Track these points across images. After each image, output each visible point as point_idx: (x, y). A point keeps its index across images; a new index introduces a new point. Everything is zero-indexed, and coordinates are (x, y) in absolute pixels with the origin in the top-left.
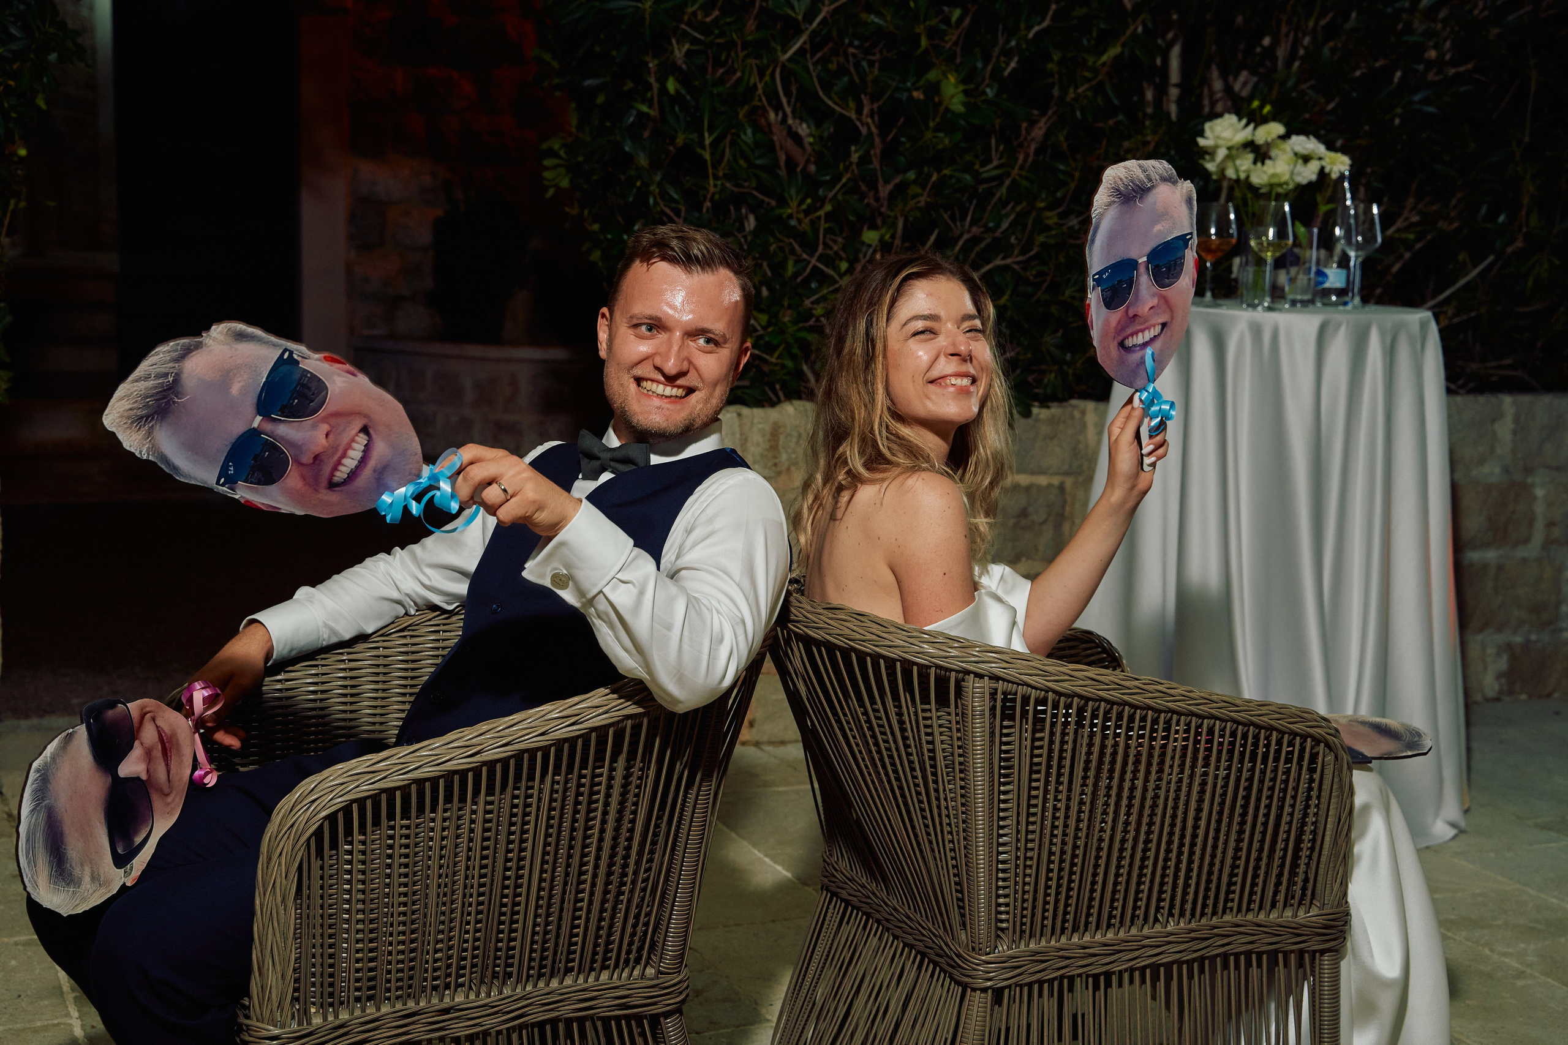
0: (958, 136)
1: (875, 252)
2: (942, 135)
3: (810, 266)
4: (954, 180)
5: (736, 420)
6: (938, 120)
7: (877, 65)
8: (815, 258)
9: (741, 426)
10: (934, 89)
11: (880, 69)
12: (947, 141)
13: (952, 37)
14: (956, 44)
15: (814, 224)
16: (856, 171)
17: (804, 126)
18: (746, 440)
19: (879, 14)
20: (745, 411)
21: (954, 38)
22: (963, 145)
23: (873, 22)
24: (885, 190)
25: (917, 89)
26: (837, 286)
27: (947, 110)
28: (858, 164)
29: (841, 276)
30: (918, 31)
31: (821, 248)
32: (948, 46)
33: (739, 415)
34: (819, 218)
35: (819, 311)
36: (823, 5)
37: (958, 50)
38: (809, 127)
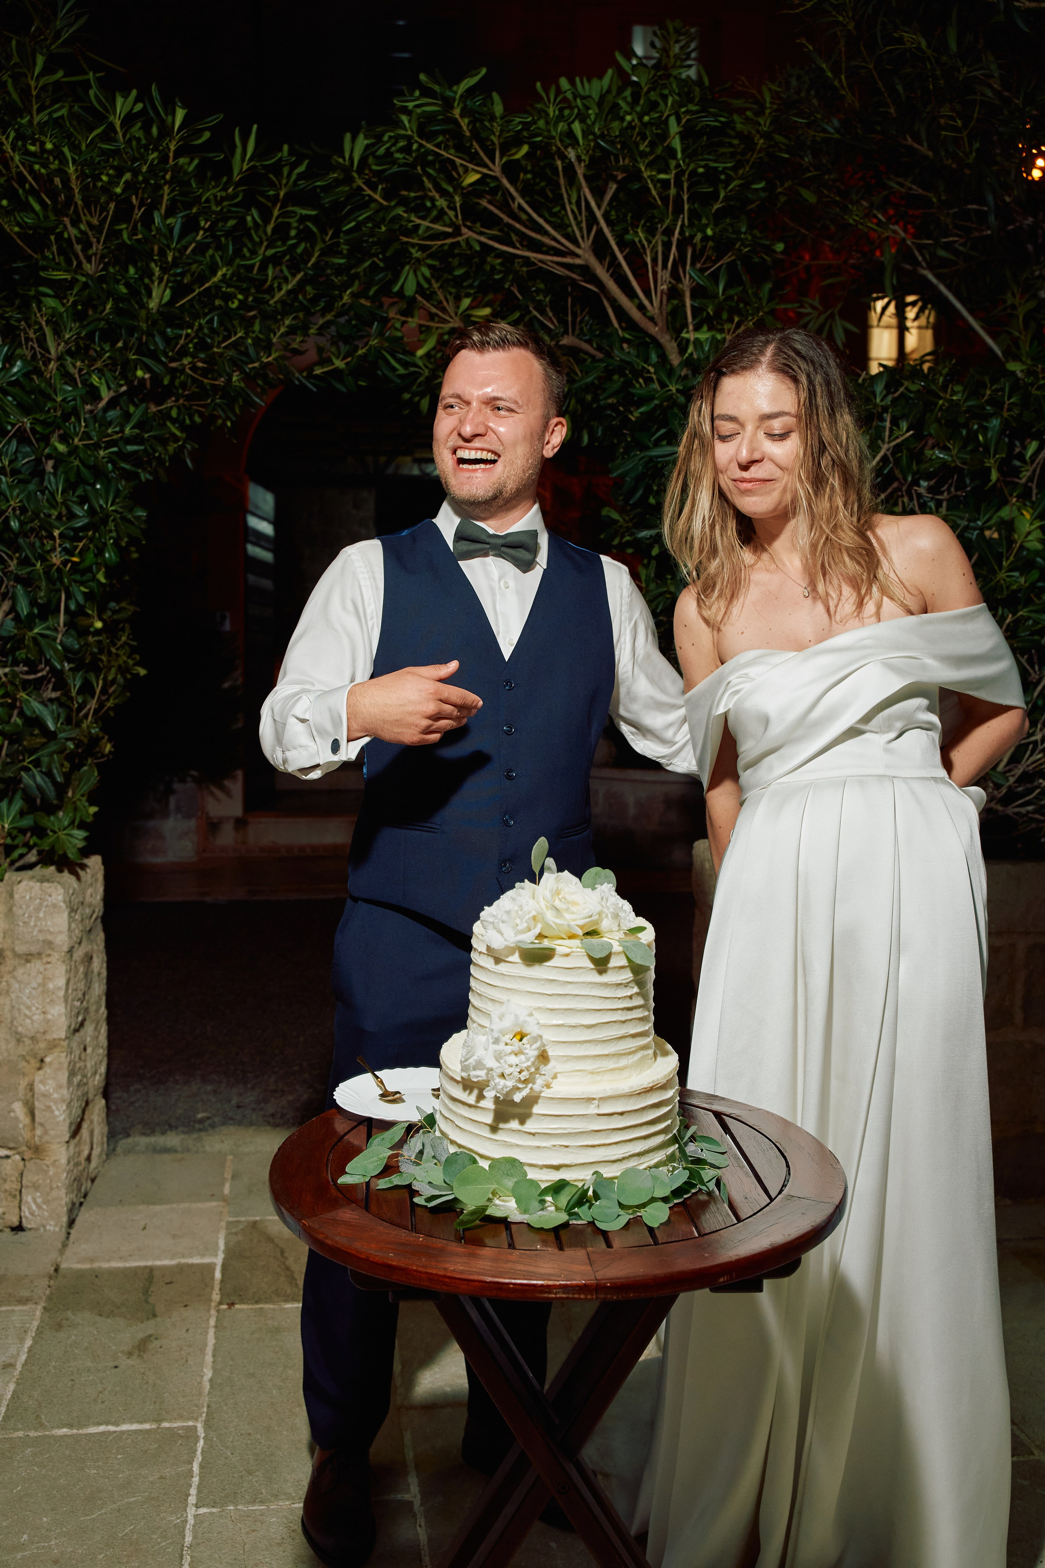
0: (1035, 575)
2: (1016, 574)
4: (1031, 622)
6: (1012, 558)
7: (945, 504)
10: (1008, 527)
11: (948, 509)
12: (1022, 580)
13: (1025, 475)
14: (1031, 480)
19: (945, 449)
21: (1028, 474)
22: (1040, 584)
23: (938, 457)
25: (990, 528)
27: (1022, 547)
30: (987, 464)
32: (1024, 481)
36: (883, 442)
37: (1034, 486)
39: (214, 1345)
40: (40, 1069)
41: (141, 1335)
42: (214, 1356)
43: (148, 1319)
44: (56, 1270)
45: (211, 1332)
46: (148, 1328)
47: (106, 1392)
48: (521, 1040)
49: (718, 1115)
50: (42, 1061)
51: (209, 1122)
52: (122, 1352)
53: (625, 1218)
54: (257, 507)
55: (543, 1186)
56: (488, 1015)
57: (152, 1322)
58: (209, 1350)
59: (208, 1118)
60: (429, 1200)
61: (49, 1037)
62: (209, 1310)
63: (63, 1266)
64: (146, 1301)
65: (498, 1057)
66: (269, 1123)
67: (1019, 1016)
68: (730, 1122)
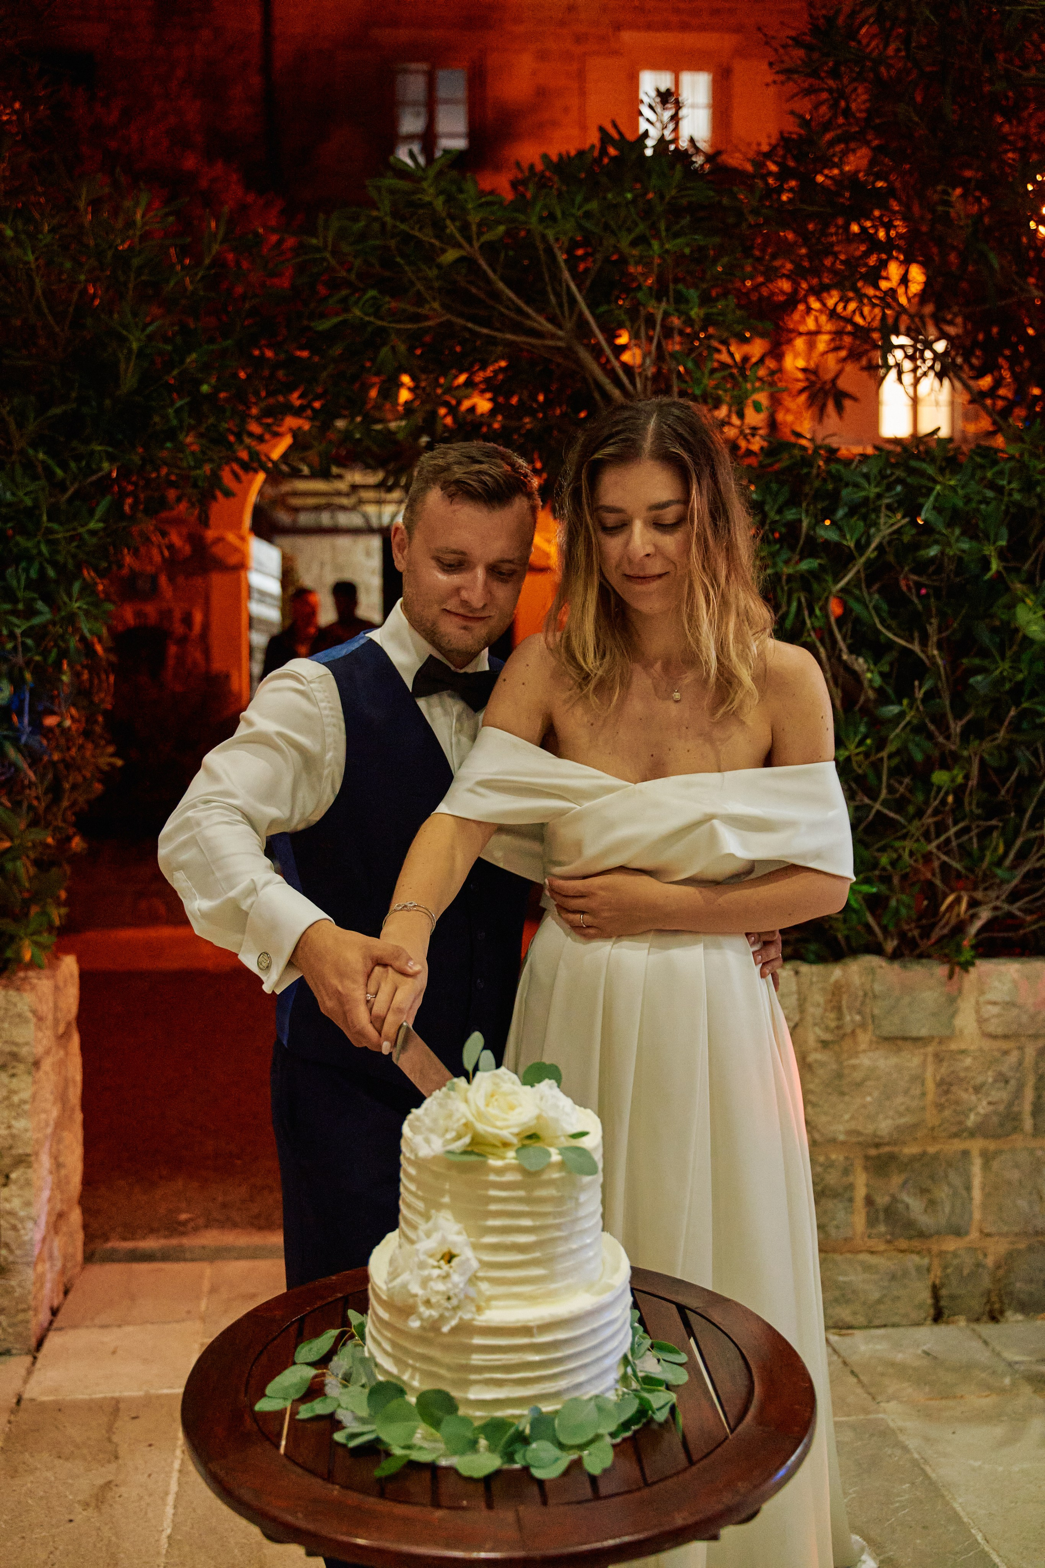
1: (947, 794)
2: (1019, 665)
3: (874, 811)
4: (1035, 715)
5: (794, 979)
6: (1016, 648)
7: (944, 592)
8: (879, 802)
9: (799, 984)
10: (1008, 615)
12: (1025, 671)
13: (1026, 559)
15: (876, 766)
16: (921, 708)
17: (861, 660)
18: (805, 999)
20: (805, 968)
24: (956, 727)
25: (989, 616)
26: (905, 831)
27: (1026, 637)
28: (924, 701)
29: (910, 821)
30: (987, 553)
31: (884, 792)
32: (1023, 568)
33: (797, 973)
34: (881, 759)
35: (884, 860)
38: (866, 661)
39: (177, 1494)
40: (5, 1185)
41: (100, 1481)
42: (175, 1507)
43: (109, 1462)
44: (19, 1402)
45: (175, 1475)
46: (107, 1472)
47: (58, 1553)
48: (449, 1261)
49: (682, 1309)
50: (7, 1177)
51: (192, 1224)
52: (79, 1502)
53: (566, 1459)
54: (260, 563)
55: (477, 1424)
56: (414, 1227)
57: (113, 1467)
58: (171, 1499)
59: (191, 1220)
60: (353, 1436)
61: (14, 1152)
62: (174, 1450)
63: (26, 1396)
64: (109, 1440)
65: (425, 1282)
66: (252, 1225)
67: (1028, 1124)
68: (692, 1317)
